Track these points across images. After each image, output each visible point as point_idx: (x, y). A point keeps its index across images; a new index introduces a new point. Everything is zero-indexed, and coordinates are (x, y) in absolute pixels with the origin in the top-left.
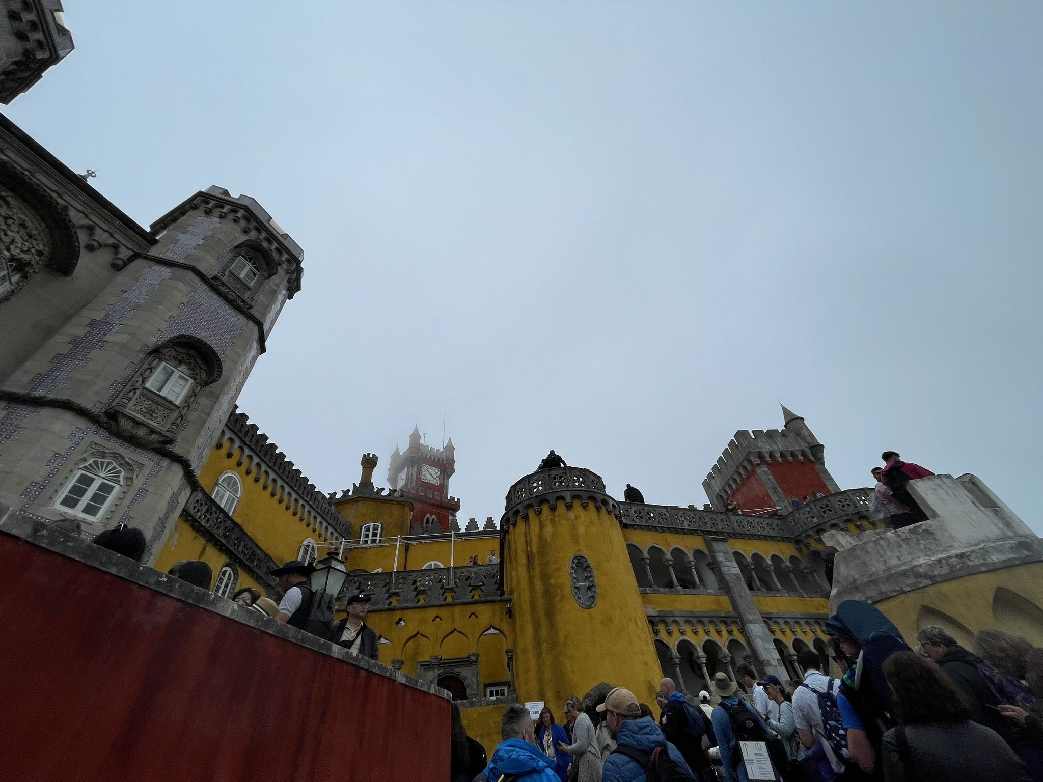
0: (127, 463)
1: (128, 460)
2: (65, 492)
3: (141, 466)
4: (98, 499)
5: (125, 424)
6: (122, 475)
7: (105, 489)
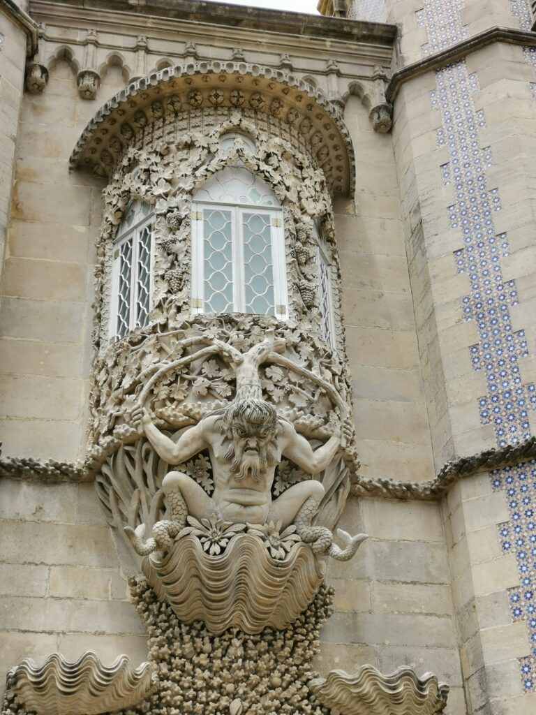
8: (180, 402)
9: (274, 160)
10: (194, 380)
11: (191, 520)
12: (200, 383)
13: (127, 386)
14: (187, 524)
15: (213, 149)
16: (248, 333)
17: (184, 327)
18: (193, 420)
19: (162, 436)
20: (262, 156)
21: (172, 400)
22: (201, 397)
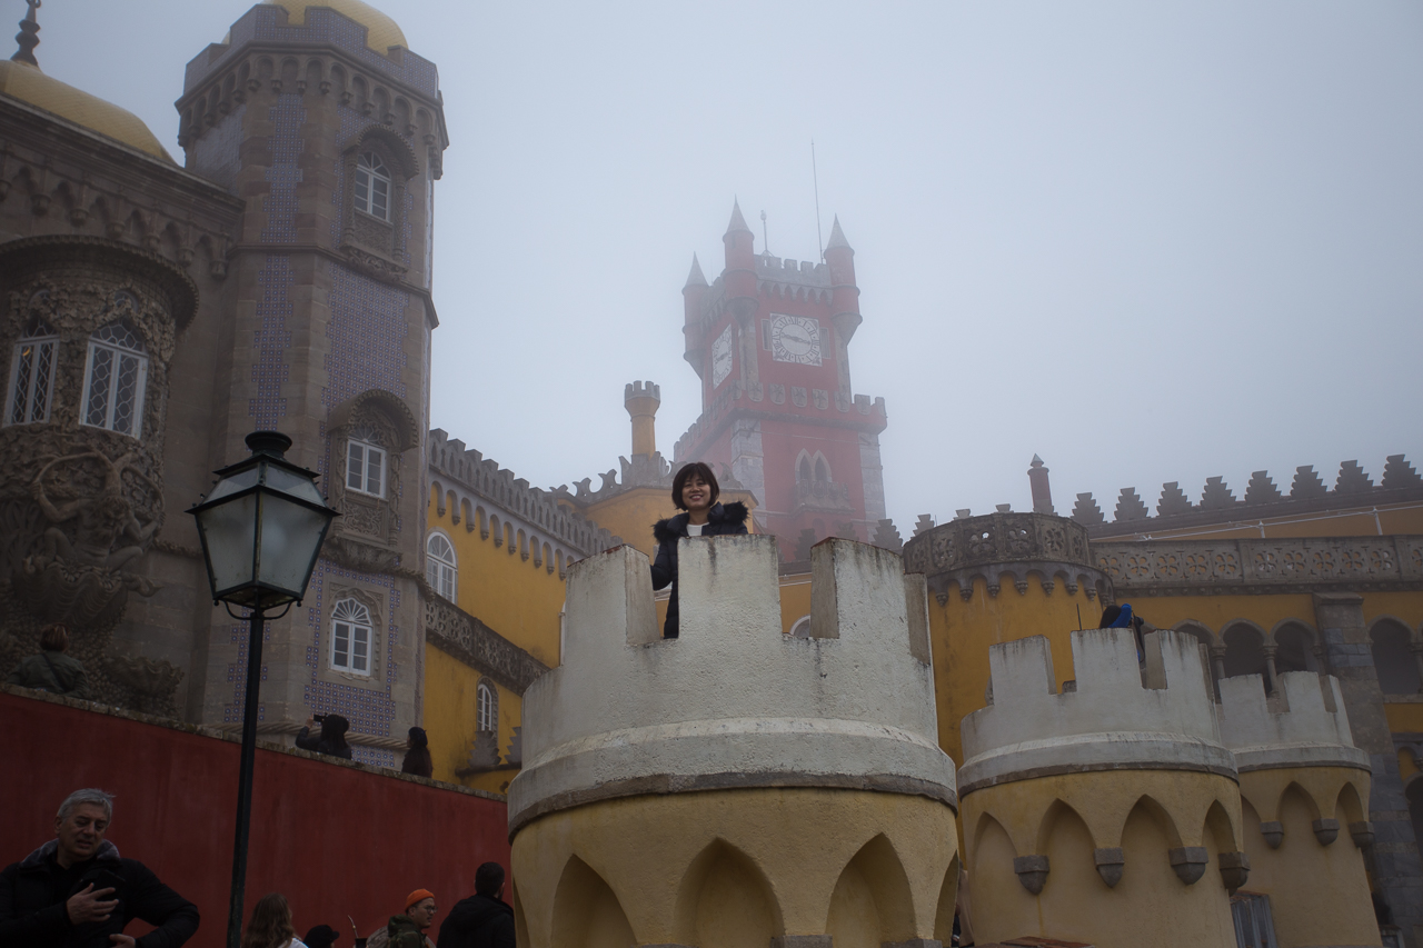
0: (367, 597)
1: (366, 594)
2: (333, 651)
3: (380, 596)
4: (360, 649)
5: (353, 553)
6: (367, 613)
7: (361, 634)
8: (63, 483)
9: (149, 321)
10: (77, 472)
11: (58, 558)
12: (81, 475)
13: (26, 462)
14: (55, 560)
15: (110, 304)
16: (115, 447)
17: (73, 432)
18: (72, 498)
19: (49, 504)
20: (142, 316)
21: (58, 481)
22: (77, 483)
